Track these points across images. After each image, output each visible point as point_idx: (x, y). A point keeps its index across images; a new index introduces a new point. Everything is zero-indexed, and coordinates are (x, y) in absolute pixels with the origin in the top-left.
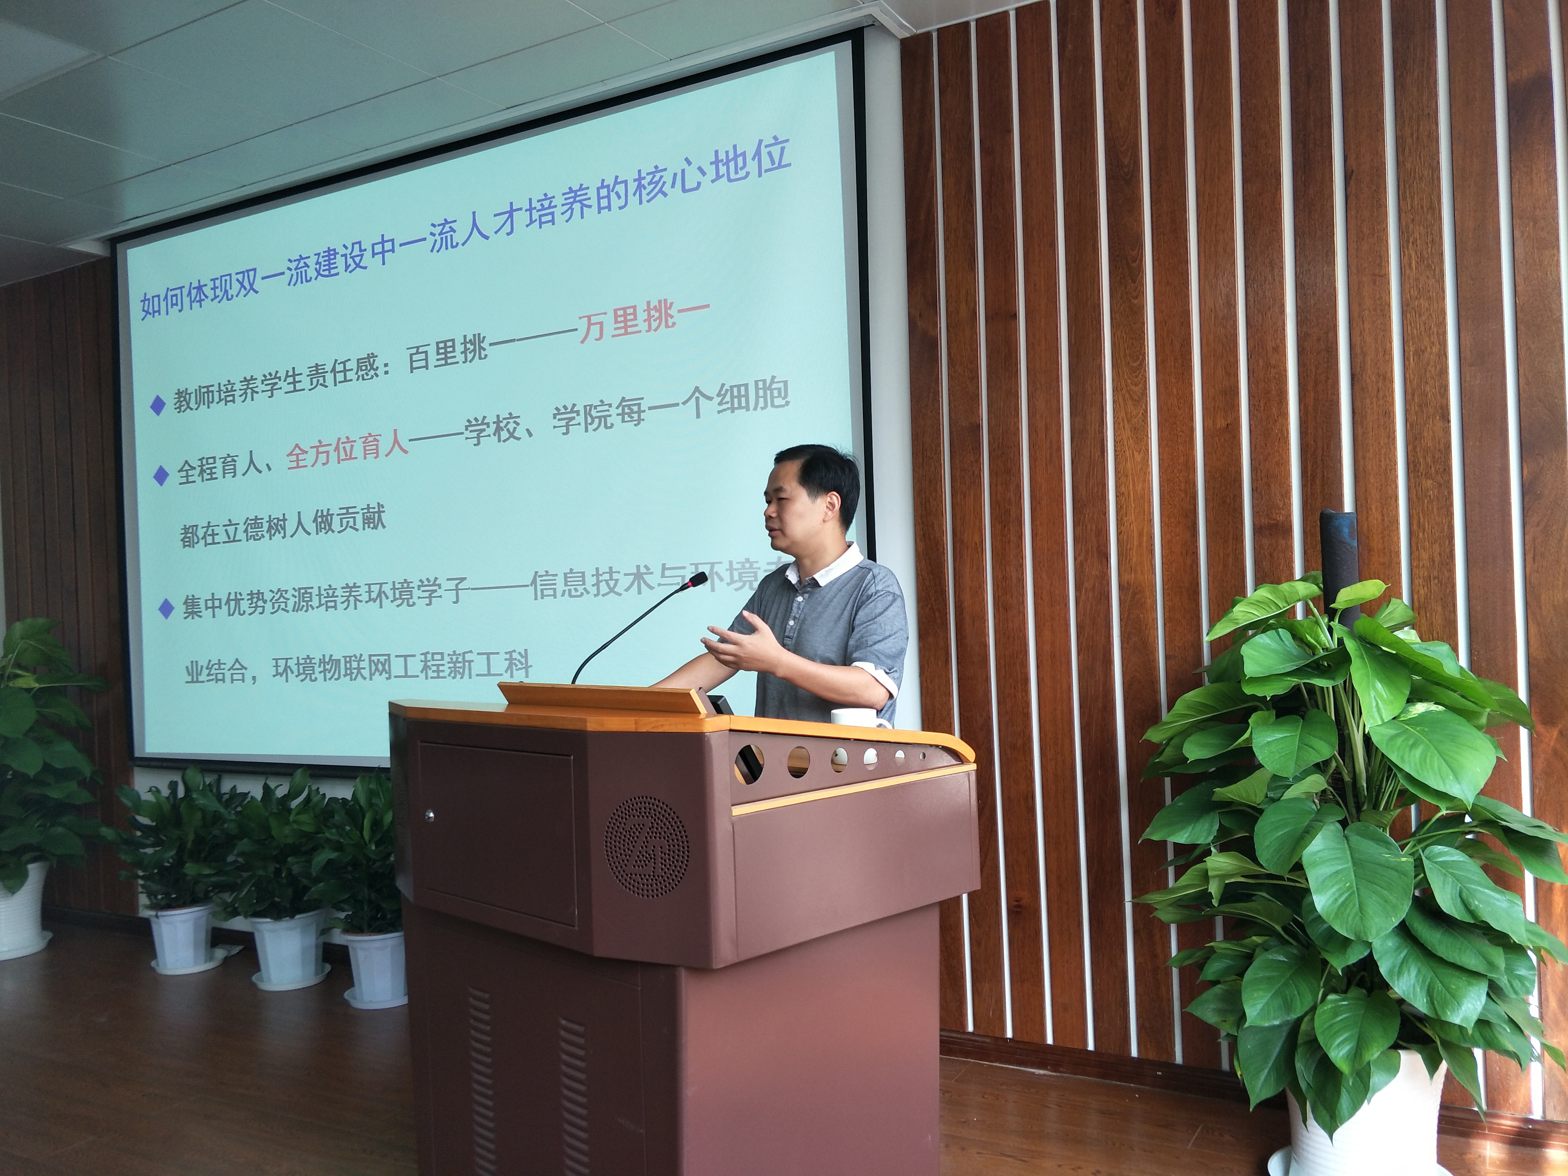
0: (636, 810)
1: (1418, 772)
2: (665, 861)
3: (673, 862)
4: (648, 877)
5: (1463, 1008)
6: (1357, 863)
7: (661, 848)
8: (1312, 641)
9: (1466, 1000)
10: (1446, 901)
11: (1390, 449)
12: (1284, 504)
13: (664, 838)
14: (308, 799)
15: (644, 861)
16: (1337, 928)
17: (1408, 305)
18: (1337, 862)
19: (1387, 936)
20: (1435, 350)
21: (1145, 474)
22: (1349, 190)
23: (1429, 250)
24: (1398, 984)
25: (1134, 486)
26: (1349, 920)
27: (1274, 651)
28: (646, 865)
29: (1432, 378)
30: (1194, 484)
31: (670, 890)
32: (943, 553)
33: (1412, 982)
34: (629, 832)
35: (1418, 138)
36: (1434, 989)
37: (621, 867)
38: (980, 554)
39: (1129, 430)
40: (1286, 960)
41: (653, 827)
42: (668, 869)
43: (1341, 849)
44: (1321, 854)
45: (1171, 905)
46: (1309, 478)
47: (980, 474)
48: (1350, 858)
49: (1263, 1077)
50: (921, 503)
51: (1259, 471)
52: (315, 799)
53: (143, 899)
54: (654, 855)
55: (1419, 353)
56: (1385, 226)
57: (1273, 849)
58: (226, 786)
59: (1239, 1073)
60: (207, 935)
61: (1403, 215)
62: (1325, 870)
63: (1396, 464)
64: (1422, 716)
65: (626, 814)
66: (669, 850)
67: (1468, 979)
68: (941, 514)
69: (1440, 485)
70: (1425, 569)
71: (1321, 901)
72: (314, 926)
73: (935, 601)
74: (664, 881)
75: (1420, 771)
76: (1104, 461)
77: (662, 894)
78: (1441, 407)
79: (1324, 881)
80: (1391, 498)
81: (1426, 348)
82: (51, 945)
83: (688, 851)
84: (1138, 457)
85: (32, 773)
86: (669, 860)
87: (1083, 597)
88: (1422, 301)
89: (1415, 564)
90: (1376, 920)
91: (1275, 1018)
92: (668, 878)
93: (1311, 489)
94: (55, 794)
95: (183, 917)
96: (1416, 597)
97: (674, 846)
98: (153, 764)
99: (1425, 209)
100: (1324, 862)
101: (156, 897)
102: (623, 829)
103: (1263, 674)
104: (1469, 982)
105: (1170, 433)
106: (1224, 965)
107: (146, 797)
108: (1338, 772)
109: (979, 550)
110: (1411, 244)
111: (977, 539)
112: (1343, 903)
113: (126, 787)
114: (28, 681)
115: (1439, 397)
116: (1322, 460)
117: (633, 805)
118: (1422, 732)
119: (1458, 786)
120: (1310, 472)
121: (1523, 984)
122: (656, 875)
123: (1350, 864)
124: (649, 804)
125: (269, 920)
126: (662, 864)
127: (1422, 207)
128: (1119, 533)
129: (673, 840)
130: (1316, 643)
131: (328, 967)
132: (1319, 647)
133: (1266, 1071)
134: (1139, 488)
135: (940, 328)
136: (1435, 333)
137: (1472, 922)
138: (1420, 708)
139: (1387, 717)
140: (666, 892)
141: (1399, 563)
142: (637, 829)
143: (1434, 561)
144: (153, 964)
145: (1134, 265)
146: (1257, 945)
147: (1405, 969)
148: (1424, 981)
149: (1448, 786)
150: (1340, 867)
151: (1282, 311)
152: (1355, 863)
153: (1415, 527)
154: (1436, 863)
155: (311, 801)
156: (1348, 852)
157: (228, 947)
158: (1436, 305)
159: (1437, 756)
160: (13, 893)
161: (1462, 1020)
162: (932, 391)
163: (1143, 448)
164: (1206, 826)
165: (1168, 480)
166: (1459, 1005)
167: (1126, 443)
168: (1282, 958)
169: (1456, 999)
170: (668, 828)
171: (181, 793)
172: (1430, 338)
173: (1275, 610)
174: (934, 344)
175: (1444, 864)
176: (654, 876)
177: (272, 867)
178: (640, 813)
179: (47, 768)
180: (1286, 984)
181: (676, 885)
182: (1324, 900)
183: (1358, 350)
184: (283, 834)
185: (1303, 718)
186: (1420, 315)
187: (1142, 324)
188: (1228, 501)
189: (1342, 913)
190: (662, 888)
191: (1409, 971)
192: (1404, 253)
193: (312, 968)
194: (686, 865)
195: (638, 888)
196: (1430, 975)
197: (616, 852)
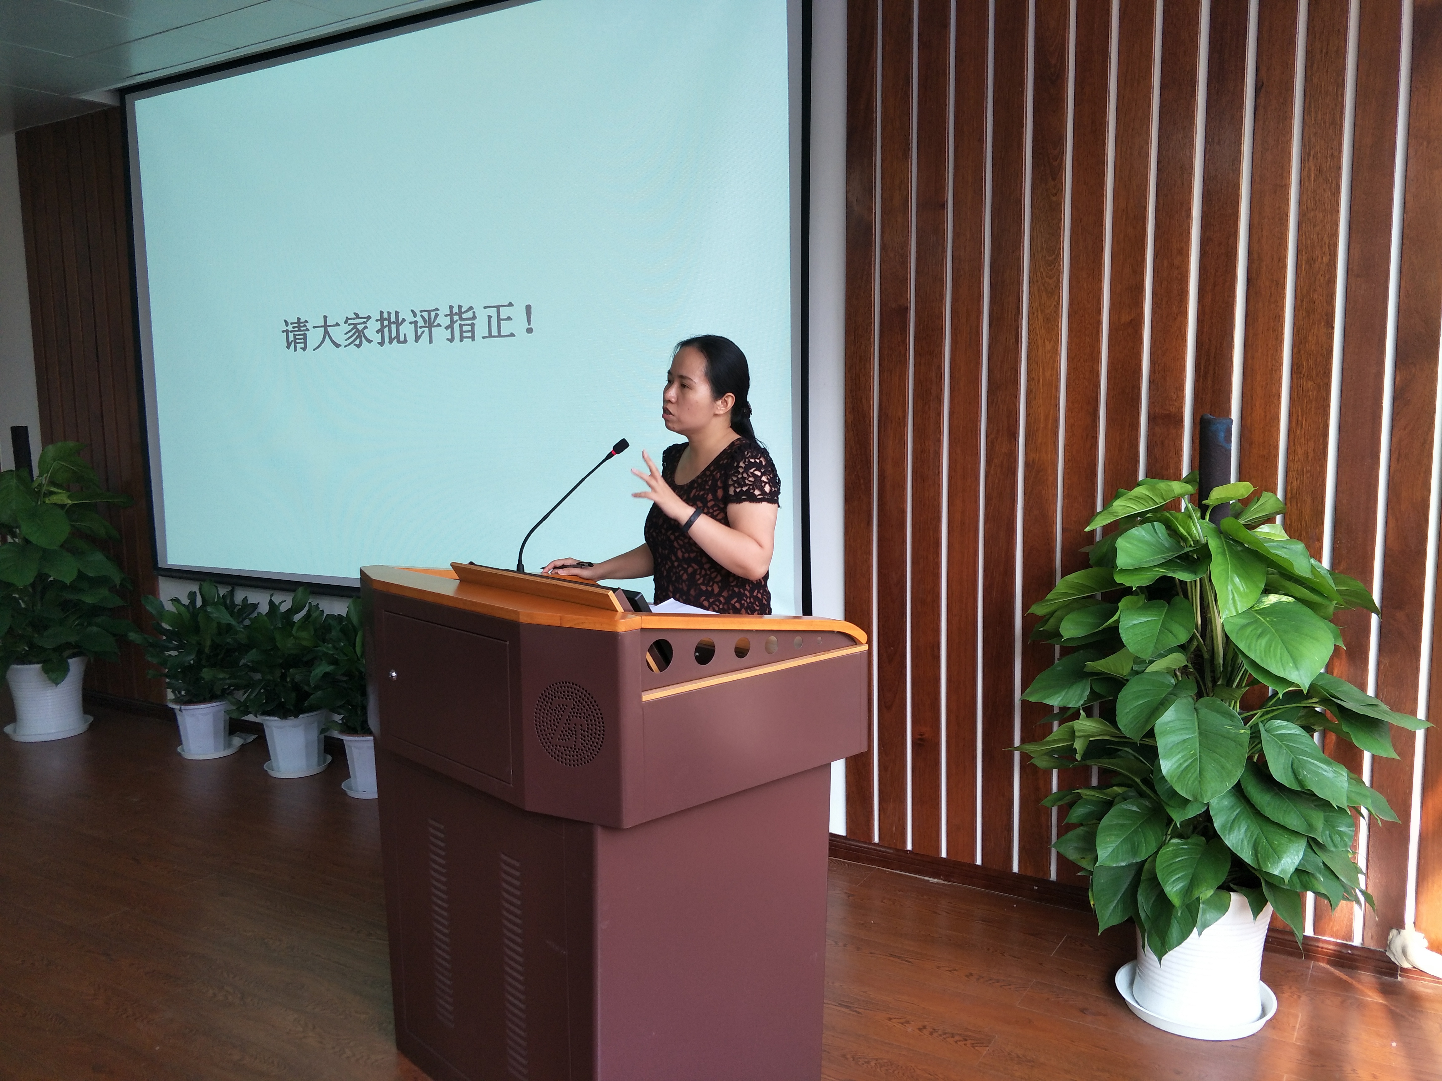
0: (561, 693)
1: (1262, 660)
2: (584, 737)
3: (591, 739)
4: (570, 749)
5: (1282, 862)
6: (1203, 734)
7: (581, 726)
8: (1185, 533)
9: (1285, 855)
10: (1278, 770)
11: (1277, 351)
12: (1178, 397)
13: (584, 718)
14: (308, 615)
15: (567, 736)
16: (1178, 790)
17: (1304, 215)
18: (1186, 732)
19: (1224, 797)
20: (1326, 259)
21: (1054, 361)
22: (1258, 101)
23: (1328, 164)
24: (1229, 838)
25: (1043, 373)
26: (1190, 783)
27: (1147, 543)
28: (569, 739)
29: (1321, 286)
30: (1098, 374)
31: (588, 762)
32: (870, 425)
33: (1241, 837)
34: (555, 710)
35: (1327, 53)
36: (1259, 844)
37: (548, 739)
38: (902, 428)
39: (1042, 321)
40: (1139, 811)
41: (574, 708)
42: (587, 744)
43: (1191, 720)
44: (1171, 725)
45: (1046, 754)
46: (1202, 374)
47: (906, 353)
48: (1197, 728)
49: (1111, 908)
50: (851, 377)
51: (1157, 365)
52: (315, 615)
53: (170, 695)
54: (575, 731)
55: (1311, 262)
56: (1289, 139)
57: (1131, 716)
58: (240, 596)
59: (1092, 903)
60: (225, 723)
61: (1307, 128)
62: (1174, 738)
63: (1281, 364)
64: (1274, 606)
65: (552, 695)
66: (588, 728)
67: (1290, 837)
68: (870, 389)
69: (1319, 386)
70: (1299, 463)
71: (1167, 766)
72: (316, 725)
73: (860, 469)
74: (584, 753)
75: (1264, 659)
76: (1018, 347)
77: (581, 764)
78: (1327, 314)
79: (1171, 748)
80: (1274, 397)
81: (1318, 257)
82: (92, 728)
83: (604, 731)
84: (1049, 347)
85: (68, 582)
86: (588, 736)
87: (992, 472)
88: (1317, 211)
89: (1291, 459)
90: (1213, 784)
91: (1123, 861)
92: (587, 751)
93: (1203, 383)
94: (89, 599)
95: (204, 711)
96: (1289, 488)
97: (592, 725)
98: (174, 574)
99: (1327, 124)
100: (1173, 731)
101: (180, 693)
102: (550, 708)
103: (1133, 565)
104: (1290, 839)
105: (1079, 325)
106: (1087, 810)
107: (169, 607)
108: (1198, 649)
109: (902, 424)
110: (1311, 157)
111: (900, 414)
112: (1186, 767)
113: (150, 597)
114: (62, 498)
115: (1325, 304)
116: (1215, 357)
117: (558, 688)
118: (1271, 622)
119: (1296, 673)
120: (1202, 368)
121: (1342, 839)
122: (577, 747)
123: (1197, 734)
124: (571, 688)
125: (276, 718)
126: (582, 739)
127: (1325, 123)
128: (1028, 415)
129: (591, 720)
130: (1187, 536)
131: (329, 758)
132: (1190, 539)
133: (1116, 902)
134: (1048, 374)
135: (875, 213)
136: (1327, 243)
137: (1299, 789)
138: (1273, 599)
139: (1242, 607)
140: (585, 763)
141: (1276, 456)
142: (561, 709)
143: (1308, 457)
144: (179, 749)
145: (1055, 163)
146: (1117, 795)
147: (1236, 825)
148: (1251, 837)
149: (1287, 672)
150: (1188, 737)
151: (1189, 215)
152: (1200, 734)
153: (1294, 424)
154: (1274, 735)
155: (311, 616)
156: (1197, 724)
157: (243, 735)
158: (1329, 218)
159: (1280, 646)
160: (57, 684)
161: (1280, 872)
162: (865, 273)
163: (1054, 337)
164: (1078, 692)
165: (1074, 369)
166: (1280, 858)
167: (1038, 332)
168: (1135, 808)
169: (1277, 854)
170: (587, 710)
171: (199, 603)
172: (1322, 250)
173: (1152, 505)
174: (869, 229)
175: (1281, 737)
176: (575, 749)
177: (278, 673)
178: (564, 695)
179: (81, 576)
180: (1136, 831)
181: (593, 758)
182: (1170, 765)
183: (1255, 256)
184: (288, 645)
185: (1169, 603)
186: (1314, 226)
187: (1060, 220)
188: (1127, 391)
189: (1184, 778)
190: (581, 759)
191: (1239, 828)
192: (1304, 166)
193: (315, 760)
194: (602, 742)
195: (562, 758)
196: (1257, 831)
197: (543, 726)
